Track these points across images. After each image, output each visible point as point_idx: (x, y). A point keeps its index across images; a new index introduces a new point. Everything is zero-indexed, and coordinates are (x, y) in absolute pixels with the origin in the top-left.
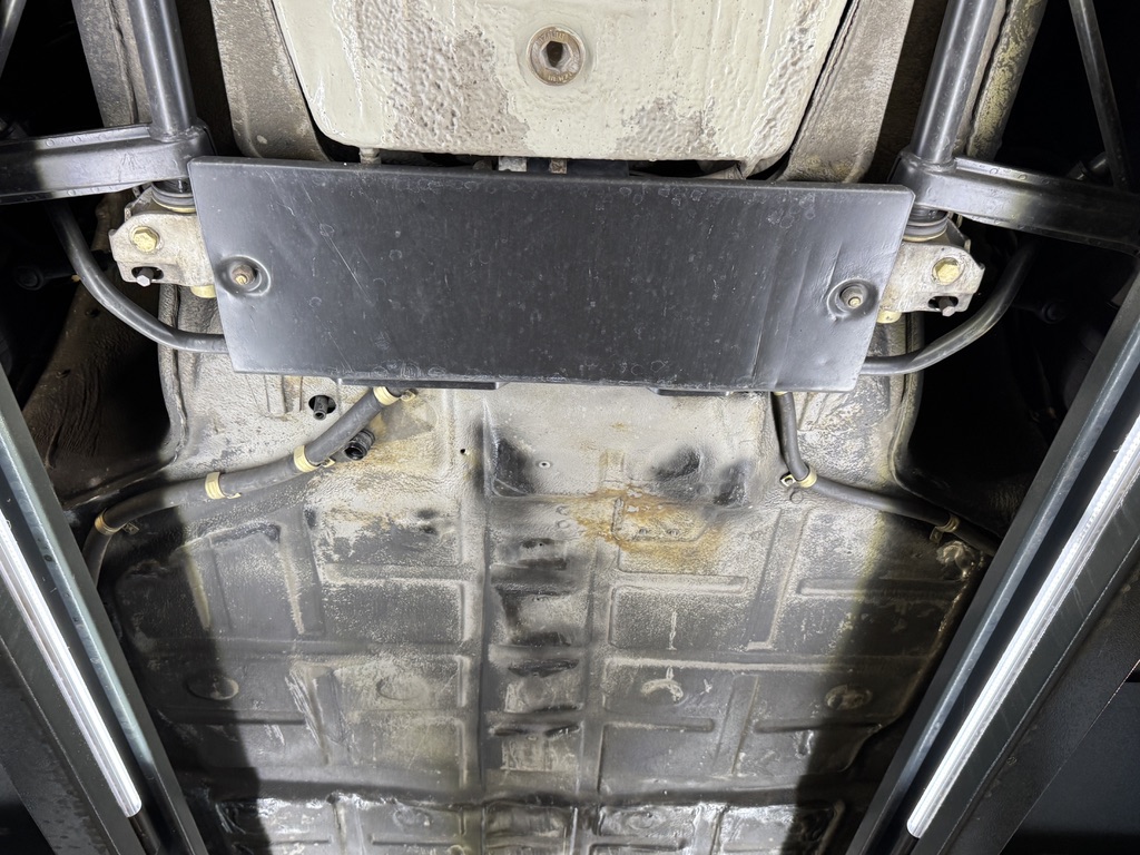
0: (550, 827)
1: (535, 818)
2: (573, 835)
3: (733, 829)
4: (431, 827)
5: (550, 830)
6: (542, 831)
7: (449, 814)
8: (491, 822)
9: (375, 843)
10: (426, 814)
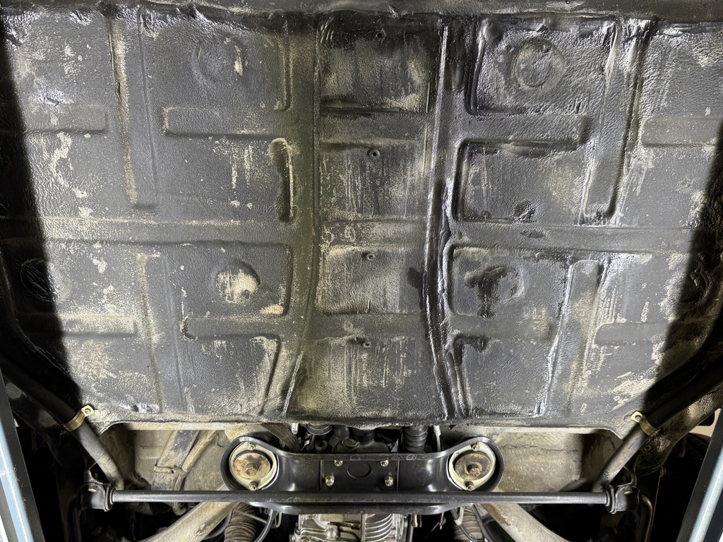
0: (406, 85)
1: (388, 63)
2: (437, 109)
3: (659, 81)
4: (243, 80)
5: (407, 94)
6: (397, 95)
7: (268, 40)
8: (327, 70)
9: (168, 134)
10: (237, 41)
